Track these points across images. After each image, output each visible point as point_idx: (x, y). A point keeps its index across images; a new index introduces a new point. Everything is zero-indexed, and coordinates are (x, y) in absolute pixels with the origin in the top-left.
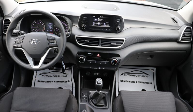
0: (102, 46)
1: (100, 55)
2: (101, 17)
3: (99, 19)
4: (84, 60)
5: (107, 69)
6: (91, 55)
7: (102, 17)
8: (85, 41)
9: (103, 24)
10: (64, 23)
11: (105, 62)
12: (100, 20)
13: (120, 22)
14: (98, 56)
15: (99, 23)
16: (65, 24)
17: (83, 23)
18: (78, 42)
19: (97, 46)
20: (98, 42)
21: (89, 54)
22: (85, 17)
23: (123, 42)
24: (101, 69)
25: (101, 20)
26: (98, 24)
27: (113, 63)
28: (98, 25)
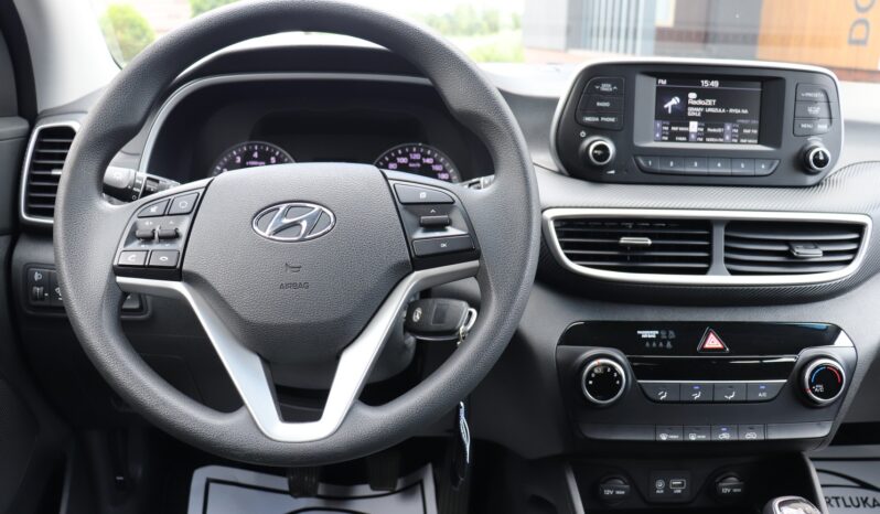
0: (733, 272)
1: (722, 336)
2: (705, 83)
3: (692, 95)
4: (620, 377)
5: (775, 435)
6: (665, 342)
7: (715, 84)
8: (624, 240)
9: (719, 130)
10: (429, 161)
11: (765, 388)
12: (700, 102)
13: (826, 114)
14: (713, 342)
15: (694, 127)
16: (436, 162)
17: (594, 130)
18: (572, 257)
19: (703, 272)
20: (709, 249)
21: (646, 334)
22: (606, 87)
23: (858, 241)
24: (735, 438)
25: (709, 102)
26: (686, 134)
27: (820, 388)
28: (687, 141)
